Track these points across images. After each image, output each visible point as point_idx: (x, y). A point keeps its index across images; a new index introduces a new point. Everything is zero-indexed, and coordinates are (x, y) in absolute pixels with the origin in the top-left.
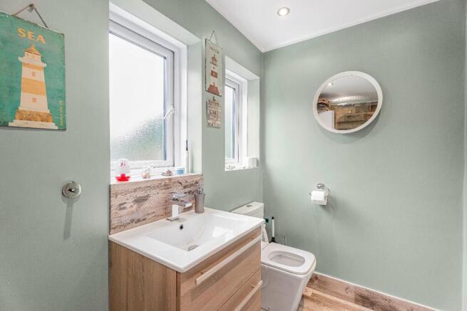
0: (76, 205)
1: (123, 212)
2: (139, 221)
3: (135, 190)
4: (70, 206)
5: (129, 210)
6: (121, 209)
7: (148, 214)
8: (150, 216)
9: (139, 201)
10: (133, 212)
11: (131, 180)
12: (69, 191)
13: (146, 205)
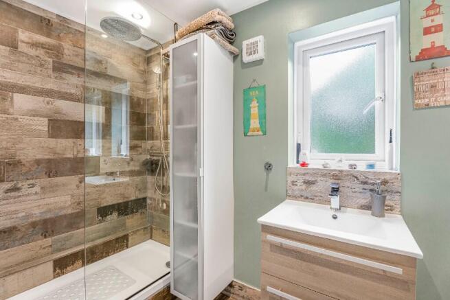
0: (270, 175)
1: (296, 188)
2: (307, 198)
3: (304, 175)
4: (267, 175)
5: (298, 187)
6: (293, 185)
7: (316, 196)
8: (317, 198)
9: (308, 183)
10: (302, 190)
11: (309, 167)
12: (268, 167)
13: (314, 188)
